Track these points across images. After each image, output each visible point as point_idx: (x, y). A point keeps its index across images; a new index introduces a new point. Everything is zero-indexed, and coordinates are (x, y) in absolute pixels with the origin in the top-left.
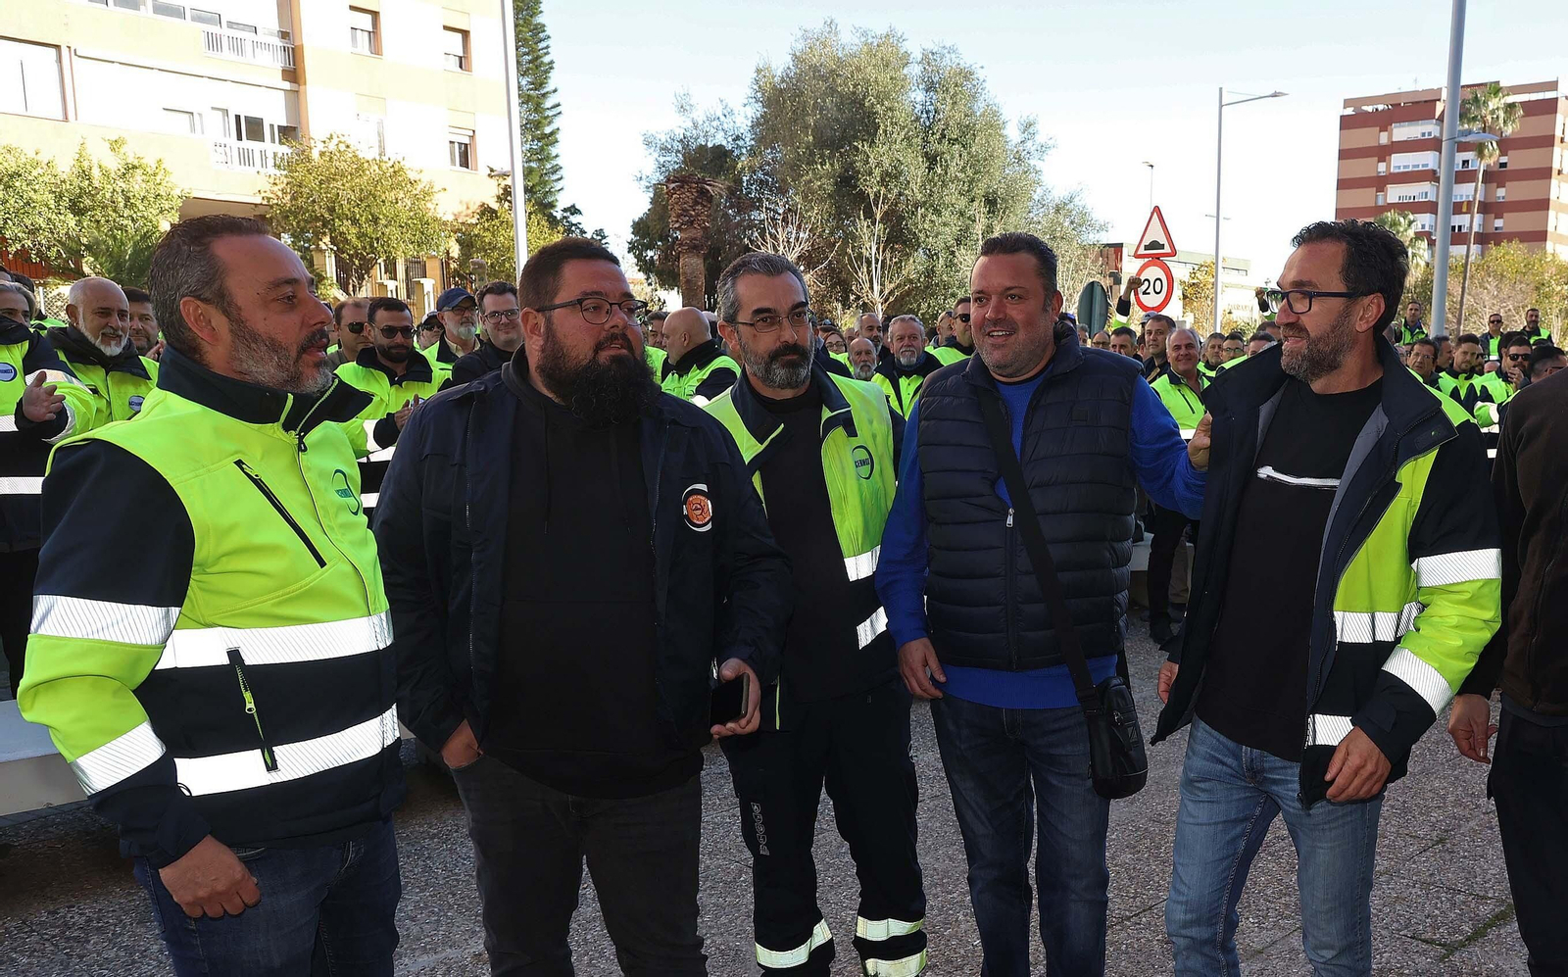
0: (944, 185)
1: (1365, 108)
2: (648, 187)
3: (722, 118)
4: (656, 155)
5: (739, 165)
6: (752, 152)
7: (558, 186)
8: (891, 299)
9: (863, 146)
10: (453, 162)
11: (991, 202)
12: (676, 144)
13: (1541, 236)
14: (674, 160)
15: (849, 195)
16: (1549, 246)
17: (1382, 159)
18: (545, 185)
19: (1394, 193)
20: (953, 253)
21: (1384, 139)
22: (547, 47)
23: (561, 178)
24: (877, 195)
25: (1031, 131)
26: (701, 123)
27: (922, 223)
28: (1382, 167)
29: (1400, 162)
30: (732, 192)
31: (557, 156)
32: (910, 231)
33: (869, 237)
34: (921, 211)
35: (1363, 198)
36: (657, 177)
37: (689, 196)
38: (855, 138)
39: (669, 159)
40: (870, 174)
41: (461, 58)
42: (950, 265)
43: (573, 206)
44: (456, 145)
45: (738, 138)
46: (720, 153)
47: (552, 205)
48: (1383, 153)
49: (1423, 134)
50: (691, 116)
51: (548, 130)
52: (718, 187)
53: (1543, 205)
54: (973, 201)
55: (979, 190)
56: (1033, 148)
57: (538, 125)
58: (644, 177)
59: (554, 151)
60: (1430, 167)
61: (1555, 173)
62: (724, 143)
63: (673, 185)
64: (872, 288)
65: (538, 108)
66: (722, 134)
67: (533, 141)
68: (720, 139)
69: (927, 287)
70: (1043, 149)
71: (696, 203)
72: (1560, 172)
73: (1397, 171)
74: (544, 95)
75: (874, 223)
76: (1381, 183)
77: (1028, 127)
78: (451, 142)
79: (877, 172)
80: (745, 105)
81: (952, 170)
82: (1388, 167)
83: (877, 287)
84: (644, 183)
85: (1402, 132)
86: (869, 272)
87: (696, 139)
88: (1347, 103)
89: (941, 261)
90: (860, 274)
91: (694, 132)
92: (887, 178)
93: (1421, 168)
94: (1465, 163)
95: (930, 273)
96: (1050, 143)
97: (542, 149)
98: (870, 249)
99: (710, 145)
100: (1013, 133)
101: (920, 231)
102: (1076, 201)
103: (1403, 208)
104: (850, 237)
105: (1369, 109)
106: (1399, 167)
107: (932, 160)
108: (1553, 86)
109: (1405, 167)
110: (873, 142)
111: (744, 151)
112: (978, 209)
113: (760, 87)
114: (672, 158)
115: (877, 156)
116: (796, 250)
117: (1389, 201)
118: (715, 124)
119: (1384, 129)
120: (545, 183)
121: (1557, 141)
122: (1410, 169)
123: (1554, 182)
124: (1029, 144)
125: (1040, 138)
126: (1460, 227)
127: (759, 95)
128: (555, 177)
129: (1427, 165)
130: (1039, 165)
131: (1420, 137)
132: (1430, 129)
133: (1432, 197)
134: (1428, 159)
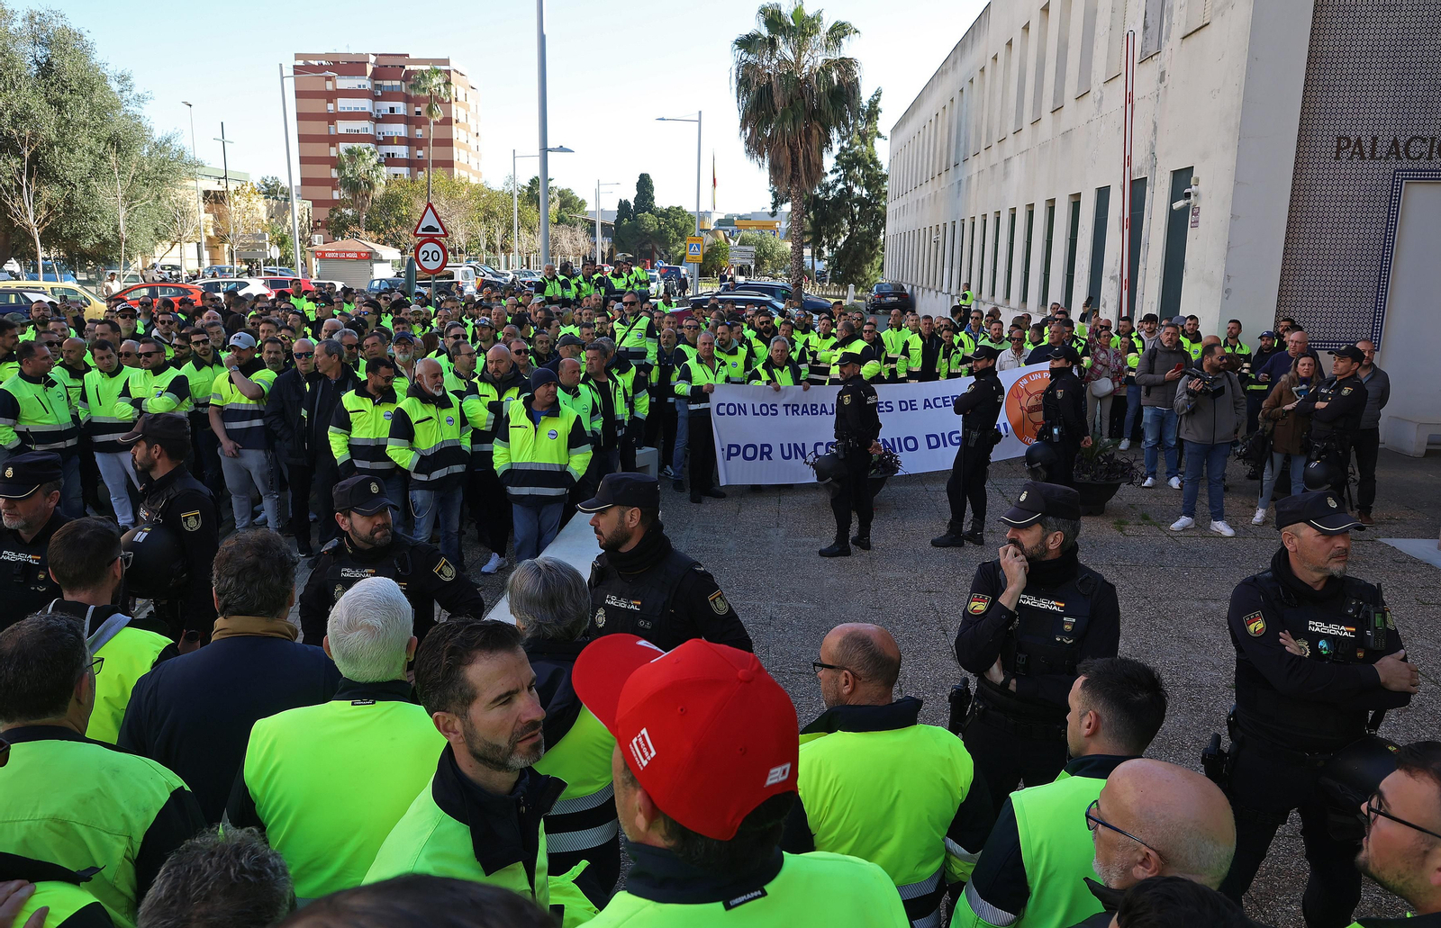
1: (312, 62)
13: (449, 164)
16: (456, 170)
17: (330, 101)
19: (343, 127)
21: (329, 86)
25: (127, 82)
28: (331, 107)
29: (344, 104)
35: (319, 128)
48: (332, 96)
49: (360, 86)
53: (449, 142)
60: (367, 110)
61: (454, 122)
70: (139, 98)
72: (457, 122)
73: (342, 110)
76: (333, 118)
77: (124, 80)
82: (336, 106)
85: (344, 83)
88: (298, 56)
93: (360, 110)
94: (392, 110)
96: (147, 94)
100: (113, 84)
102: (172, 141)
105: (316, 63)
106: (344, 108)
108: (446, 62)
109: (349, 108)
117: (340, 132)
119: (329, 79)
122: (353, 110)
123: (454, 127)
125: (137, 90)
126: (393, 154)
129: (365, 109)
130: (139, 111)
131: (357, 88)
132: (364, 83)
133: (371, 132)
134: (365, 104)
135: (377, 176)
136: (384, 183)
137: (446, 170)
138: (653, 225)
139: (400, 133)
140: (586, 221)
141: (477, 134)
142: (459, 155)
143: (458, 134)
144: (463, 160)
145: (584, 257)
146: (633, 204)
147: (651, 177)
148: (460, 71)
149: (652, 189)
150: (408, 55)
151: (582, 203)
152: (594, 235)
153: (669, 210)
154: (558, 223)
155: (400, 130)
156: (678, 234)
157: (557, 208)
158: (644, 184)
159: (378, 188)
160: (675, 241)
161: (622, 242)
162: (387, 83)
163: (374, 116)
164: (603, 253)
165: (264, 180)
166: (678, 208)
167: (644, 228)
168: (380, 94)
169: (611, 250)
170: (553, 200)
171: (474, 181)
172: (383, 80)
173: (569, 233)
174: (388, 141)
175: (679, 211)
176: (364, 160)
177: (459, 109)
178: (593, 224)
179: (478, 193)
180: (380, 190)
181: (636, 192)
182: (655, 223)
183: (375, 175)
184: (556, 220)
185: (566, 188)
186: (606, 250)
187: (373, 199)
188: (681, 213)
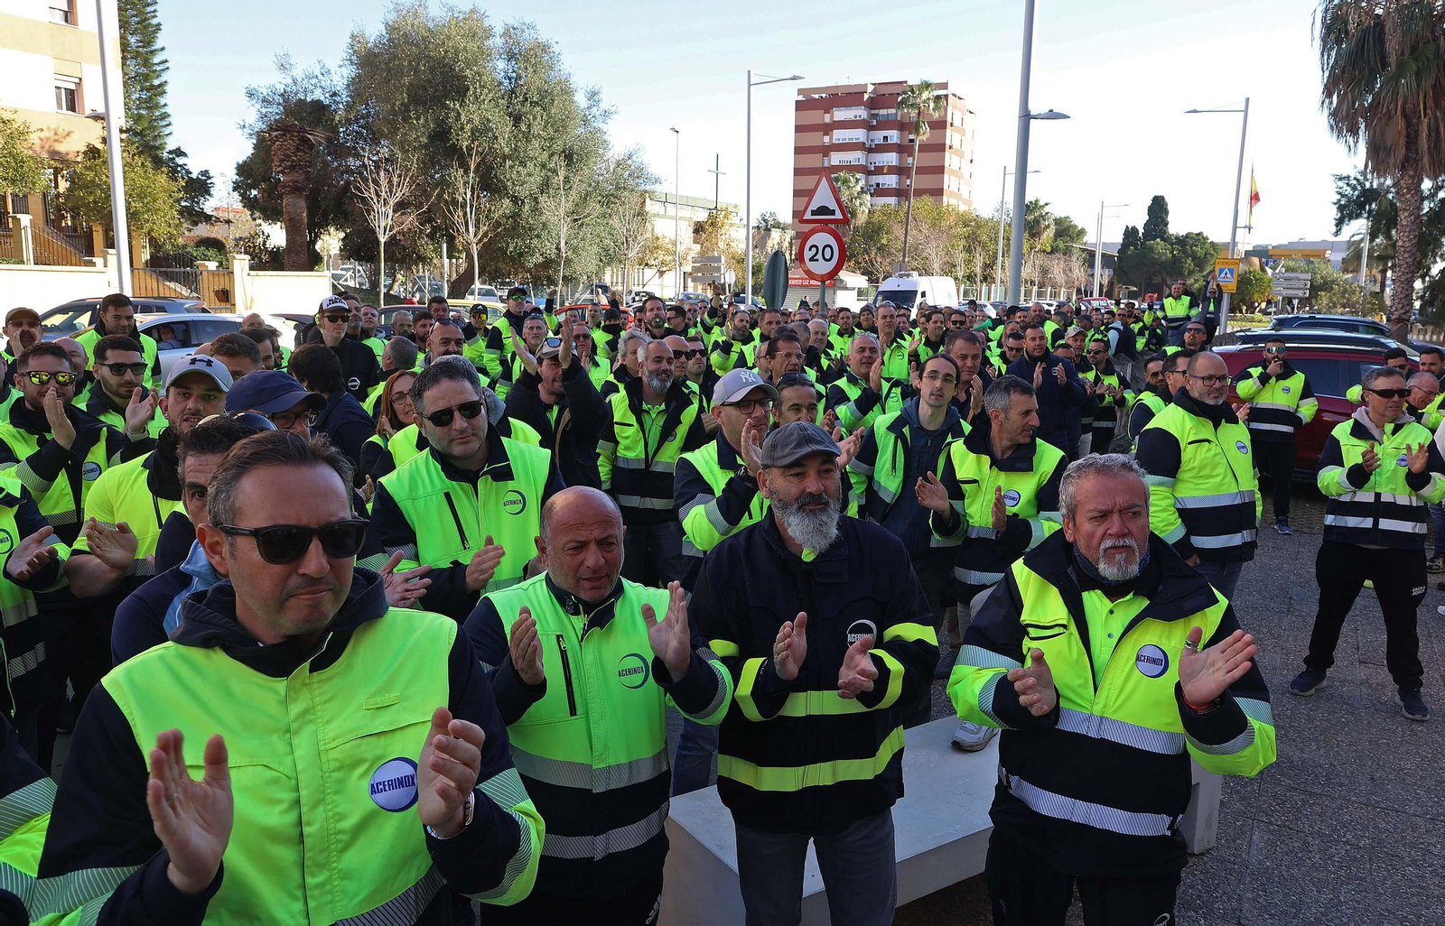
0: (528, 141)
1: (813, 96)
2: (251, 134)
3: (320, 77)
4: (258, 106)
5: (337, 118)
6: (349, 107)
7: (167, 131)
8: (485, 240)
9: (454, 105)
10: (60, 106)
11: (569, 157)
12: (277, 97)
13: (938, 192)
14: (275, 111)
15: (443, 147)
16: (945, 199)
17: (826, 134)
18: (154, 131)
19: (836, 159)
20: (536, 199)
21: (827, 118)
22: (155, 11)
23: (169, 125)
24: (469, 149)
25: (596, 98)
26: (300, 80)
27: (510, 174)
28: (826, 139)
29: (840, 136)
30: (329, 140)
31: (165, 105)
32: (499, 180)
33: (463, 185)
34: (508, 163)
35: (813, 161)
36: (260, 126)
37: (290, 144)
38: (446, 97)
39: (271, 110)
40: (462, 129)
41: (66, 12)
42: (536, 210)
43: (179, 149)
44: (63, 91)
45: (335, 94)
46: (318, 106)
47: (161, 147)
48: (828, 129)
49: (856, 117)
50: (291, 74)
51: (156, 82)
52: (318, 136)
53: (940, 170)
54: (552, 155)
55: (558, 146)
56: (598, 113)
57: (146, 77)
58: (247, 125)
59: (162, 101)
60: (861, 140)
61: (947, 147)
62: (322, 98)
63: (276, 133)
64: (467, 230)
65: (146, 63)
66: (320, 90)
67: (142, 90)
68: (318, 95)
69: (514, 229)
70: (606, 114)
71: (298, 150)
72: (950, 147)
73: (837, 142)
74: (152, 52)
75: (466, 172)
76: (826, 150)
77: (593, 95)
78: (58, 88)
79: (468, 127)
80: (341, 66)
81: (536, 129)
82: (831, 139)
83: (472, 230)
84: (247, 131)
85: (841, 114)
86: (465, 214)
87: (296, 94)
88: (800, 91)
89: (527, 207)
90: (456, 218)
91: (294, 88)
92: (476, 134)
93: (854, 141)
94: (886, 139)
95: (515, 216)
96: (613, 109)
97: (150, 98)
98: (464, 194)
99: (309, 99)
100: (581, 100)
101: (508, 180)
102: (634, 158)
103: (852, 169)
104: (444, 184)
105: (817, 96)
106: (839, 140)
107: (517, 119)
108: (944, 86)
109: (843, 139)
110: (463, 100)
111: (341, 106)
112: (559, 163)
113: (355, 52)
114: (274, 109)
115: (468, 114)
116: (397, 195)
117: (832, 164)
118: (313, 81)
119: (827, 111)
120: (154, 128)
121: (948, 125)
122: (847, 141)
123: (947, 153)
124: (594, 109)
125: (603, 106)
126: (882, 184)
127: (354, 58)
128: (165, 123)
129: (859, 139)
130: (604, 127)
131: (853, 118)
132: (860, 113)
133: (863, 162)
134: (859, 135)
135: (861, 204)
136: (867, 211)
137: (934, 198)
138: (1165, 254)
139: (892, 162)
140: (1084, 250)
141: (971, 161)
142: (949, 182)
143: (950, 160)
144: (954, 188)
145: (1079, 291)
146: (1141, 231)
147: (1167, 199)
148: (958, 95)
149: (1167, 212)
150: (906, 82)
151: (1082, 232)
152: (1092, 266)
153: (1187, 236)
154: (1052, 252)
155: (891, 158)
156: (1196, 265)
157: (1051, 235)
158: (1158, 208)
159: (859, 216)
160: (1191, 273)
161: (1126, 274)
162: (883, 112)
163: (867, 146)
164: (1101, 286)
165: (763, 216)
166: (1198, 234)
167: (1153, 258)
168: (875, 123)
169: (1111, 284)
170: (1048, 227)
171: (962, 208)
172: (879, 109)
173: (1062, 263)
174: (879, 171)
175: (1199, 238)
176: (849, 187)
177: (954, 134)
178: (1092, 254)
179: (965, 221)
180: (862, 218)
181: (1147, 218)
182: (1168, 252)
183: (858, 203)
184: (1049, 250)
185: (1066, 215)
186: (1105, 282)
187: (854, 228)
188: (1202, 240)
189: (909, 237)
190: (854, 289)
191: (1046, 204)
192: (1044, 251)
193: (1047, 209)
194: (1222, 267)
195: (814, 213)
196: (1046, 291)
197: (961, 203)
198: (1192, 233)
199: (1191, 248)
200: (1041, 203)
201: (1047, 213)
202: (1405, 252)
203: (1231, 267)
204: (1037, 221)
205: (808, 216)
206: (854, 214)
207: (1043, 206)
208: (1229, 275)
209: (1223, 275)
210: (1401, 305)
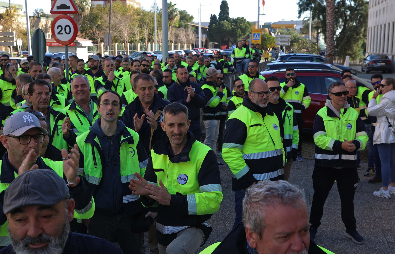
16: (127, 1)
135: (86, 5)
136: (89, 8)
137: (123, 1)
138: (229, 27)
140: (193, 26)
145: (192, 45)
146: (218, 17)
149: (228, 8)
151: (192, 18)
152: (197, 33)
153: (238, 19)
154: (179, 27)
156: (242, 32)
157: (178, 19)
158: (224, 7)
160: (240, 35)
161: (212, 36)
164: (202, 42)
165: (36, 11)
166: (242, 18)
167: (224, 29)
169: (206, 41)
170: (176, 15)
171: (136, 6)
173: (184, 32)
175: (242, 20)
178: (197, 28)
179: (138, 12)
180: (87, 12)
181: (220, 11)
182: (230, 26)
183: (85, 4)
184: (178, 26)
185: (184, 10)
186: (204, 41)
187: (84, 16)
188: (244, 21)
189: (111, 21)
190: (85, 47)
191: (175, 4)
192: (175, 27)
193: (175, 7)
194: (255, 33)
195: (58, 8)
196: (178, 46)
197: (135, 4)
198: (239, 18)
199: (239, 24)
200: (173, 4)
201: (176, 9)
202: (330, 25)
203: (258, 33)
204: (171, 13)
205: (55, 10)
206: (83, 9)
207: (173, 6)
208: (258, 37)
209: (255, 37)
210: (330, 49)
